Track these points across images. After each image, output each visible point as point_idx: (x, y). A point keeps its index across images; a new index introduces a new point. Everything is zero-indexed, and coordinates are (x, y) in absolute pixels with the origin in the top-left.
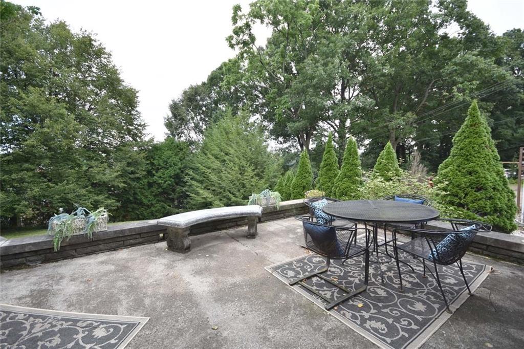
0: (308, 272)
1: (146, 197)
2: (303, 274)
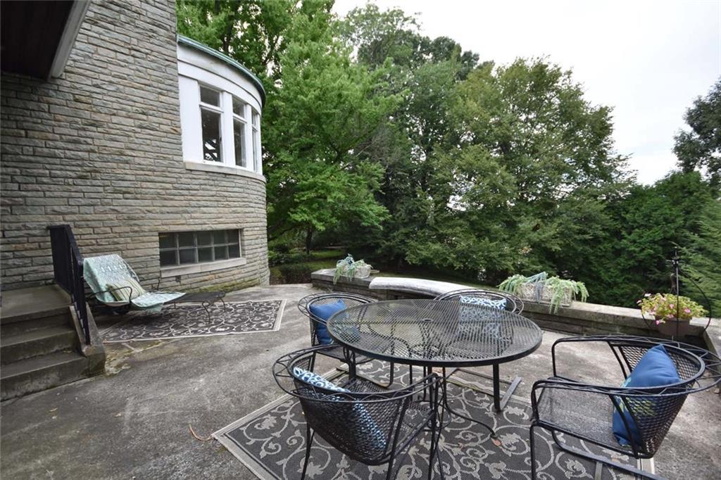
1: (607, 270)
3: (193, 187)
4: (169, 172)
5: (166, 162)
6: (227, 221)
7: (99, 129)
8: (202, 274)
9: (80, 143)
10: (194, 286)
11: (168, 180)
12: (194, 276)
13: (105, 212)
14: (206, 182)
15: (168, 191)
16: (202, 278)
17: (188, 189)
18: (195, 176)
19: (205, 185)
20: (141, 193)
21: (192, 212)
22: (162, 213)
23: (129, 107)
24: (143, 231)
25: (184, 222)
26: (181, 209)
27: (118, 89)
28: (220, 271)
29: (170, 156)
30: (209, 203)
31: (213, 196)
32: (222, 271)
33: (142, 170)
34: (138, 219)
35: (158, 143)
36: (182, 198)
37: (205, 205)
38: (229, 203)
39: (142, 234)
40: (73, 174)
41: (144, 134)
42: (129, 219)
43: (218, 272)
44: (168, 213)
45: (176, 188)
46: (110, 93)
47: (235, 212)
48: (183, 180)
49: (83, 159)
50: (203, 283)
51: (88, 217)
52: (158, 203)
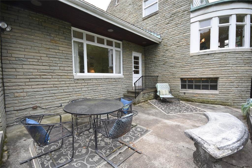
0: (131, 131)
2: (133, 130)
3: (192, 62)
4: (185, 58)
5: (183, 56)
6: (207, 74)
7: (168, 51)
8: (193, 94)
9: (164, 56)
10: (190, 97)
11: (184, 61)
12: (190, 94)
13: (168, 72)
14: (198, 59)
15: (184, 65)
16: (193, 95)
17: (190, 63)
18: (193, 58)
19: (198, 60)
20: (176, 66)
21: (191, 71)
22: (181, 72)
23: (175, 42)
24: (176, 78)
25: (188, 74)
26: (187, 70)
27: (173, 38)
28: (201, 94)
29: (185, 53)
30: (198, 67)
31: (201, 64)
32: (202, 94)
33: (177, 59)
34: (175, 74)
35: (182, 50)
36: (188, 66)
37: (196, 68)
38: (210, 66)
39: (175, 78)
40: (162, 64)
41: (178, 49)
42: (173, 74)
43: (200, 94)
44: (183, 72)
45: (186, 64)
46: (171, 40)
47: (213, 70)
48: (189, 60)
49: (164, 60)
50: (193, 97)
51: (164, 74)
52: (180, 69)
